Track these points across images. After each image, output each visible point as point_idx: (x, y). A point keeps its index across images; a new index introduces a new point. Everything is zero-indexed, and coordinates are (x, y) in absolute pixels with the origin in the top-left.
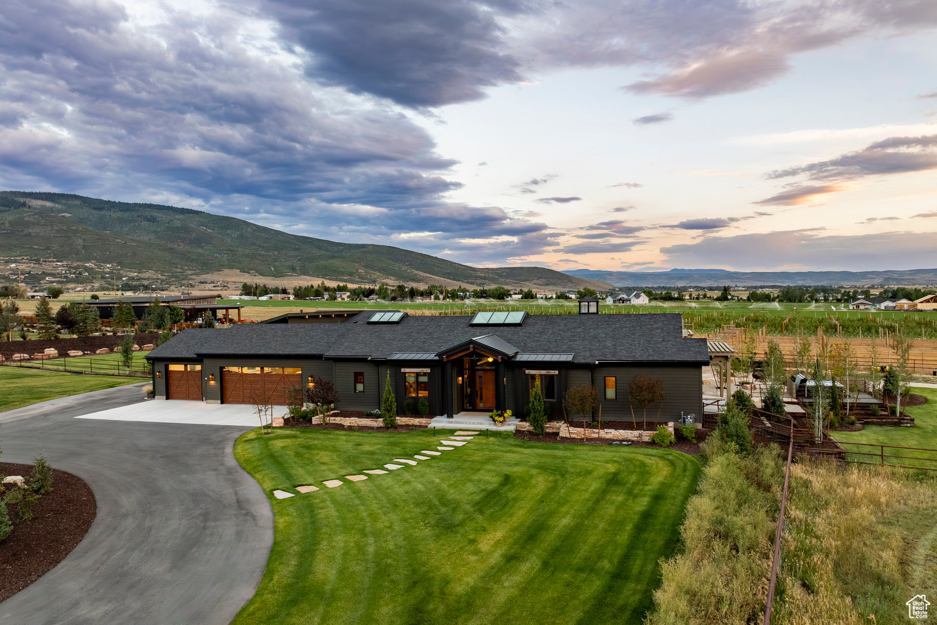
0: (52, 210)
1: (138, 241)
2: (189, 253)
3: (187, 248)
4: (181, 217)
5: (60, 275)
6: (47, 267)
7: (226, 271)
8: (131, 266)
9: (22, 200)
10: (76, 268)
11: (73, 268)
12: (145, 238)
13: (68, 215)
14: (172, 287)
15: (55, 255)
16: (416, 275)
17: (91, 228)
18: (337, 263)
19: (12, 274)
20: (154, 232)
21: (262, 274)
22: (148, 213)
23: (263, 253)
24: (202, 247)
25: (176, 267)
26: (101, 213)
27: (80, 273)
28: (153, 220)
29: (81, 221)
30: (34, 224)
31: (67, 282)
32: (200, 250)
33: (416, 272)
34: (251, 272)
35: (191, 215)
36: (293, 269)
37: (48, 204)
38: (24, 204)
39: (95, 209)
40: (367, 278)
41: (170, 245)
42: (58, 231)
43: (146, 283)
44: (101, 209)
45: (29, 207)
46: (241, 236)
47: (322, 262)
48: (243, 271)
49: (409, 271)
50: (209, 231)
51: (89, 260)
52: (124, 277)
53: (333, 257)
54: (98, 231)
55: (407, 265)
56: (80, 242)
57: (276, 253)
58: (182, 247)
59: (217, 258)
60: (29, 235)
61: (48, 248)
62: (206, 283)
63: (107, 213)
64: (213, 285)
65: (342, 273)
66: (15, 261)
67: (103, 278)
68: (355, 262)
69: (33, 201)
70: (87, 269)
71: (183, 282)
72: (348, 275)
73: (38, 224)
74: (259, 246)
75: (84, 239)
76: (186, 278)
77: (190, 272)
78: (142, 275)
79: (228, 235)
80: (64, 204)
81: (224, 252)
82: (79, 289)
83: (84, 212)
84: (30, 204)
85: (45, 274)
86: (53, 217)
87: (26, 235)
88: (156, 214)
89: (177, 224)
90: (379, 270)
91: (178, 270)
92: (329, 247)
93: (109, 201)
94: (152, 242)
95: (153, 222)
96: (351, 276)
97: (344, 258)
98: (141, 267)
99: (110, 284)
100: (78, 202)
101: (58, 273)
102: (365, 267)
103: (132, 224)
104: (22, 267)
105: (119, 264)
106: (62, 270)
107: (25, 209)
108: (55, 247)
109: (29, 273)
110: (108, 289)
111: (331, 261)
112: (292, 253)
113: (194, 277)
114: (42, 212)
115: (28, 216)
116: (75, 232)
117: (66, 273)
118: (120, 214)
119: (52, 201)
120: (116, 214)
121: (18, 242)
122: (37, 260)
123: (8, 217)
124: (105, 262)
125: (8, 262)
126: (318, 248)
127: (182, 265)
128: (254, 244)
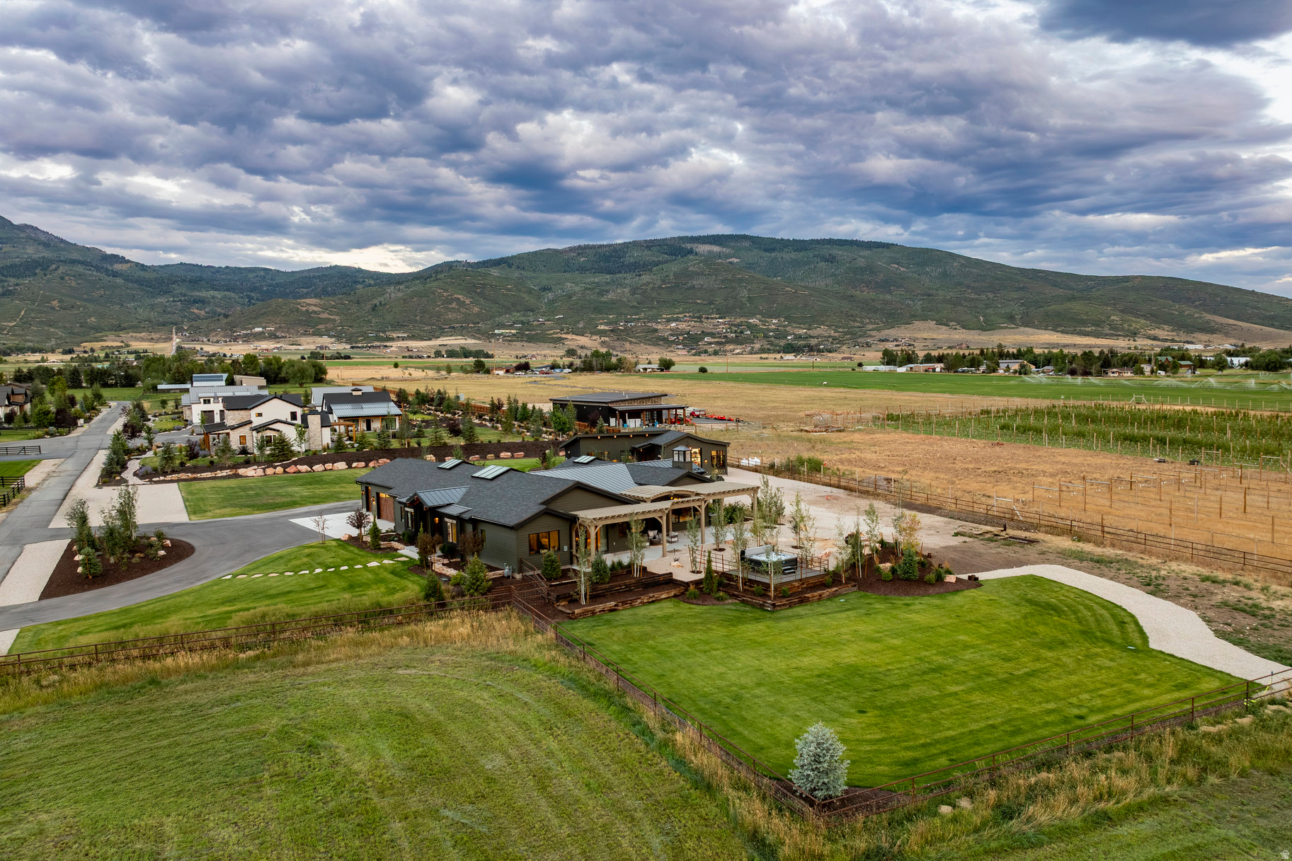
0: (719, 256)
1: (813, 289)
2: (873, 300)
3: (872, 295)
4: (866, 253)
5: (719, 335)
6: (708, 325)
7: (917, 324)
8: (800, 322)
9: (689, 246)
10: (738, 325)
11: (734, 325)
12: (821, 283)
13: (736, 260)
14: (844, 347)
15: (718, 310)
16: (1208, 322)
17: (759, 276)
18: (1076, 307)
19: (671, 335)
20: (834, 275)
21: (964, 327)
22: (826, 251)
23: (973, 296)
24: (890, 292)
25: (854, 321)
26: (773, 255)
27: (741, 332)
28: (831, 260)
29: (750, 266)
30: (698, 274)
31: (727, 342)
32: (888, 297)
33: (1209, 317)
34: (951, 324)
35: (880, 250)
36: (1011, 318)
37: (716, 249)
38: (691, 252)
39: (766, 250)
40: (1123, 330)
41: (851, 292)
42: (722, 281)
43: (813, 342)
44: (774, 250)
45: (696, 254)
46: (945, 275)
47: (1053, 307)
48: (939, 323)
49: (1196, 315)
50: (902, 269)
51: (753, 315)
52: (790, 335)
53: (1074, 298)
54: (767, 278)
55: (1196, 307)
56: (745, 293)
57: (991, 295)
58: (865, 293)
59: (908, 305)
60: (693, 287)
61: (711, 303)
62: (888, 341)
63: (779, 255)
64: (895, 343)
65: (1084, 323)
66: (676, 320)
67: (766, 336)
68: (1107, 305)
69: (700, 246)
70: (750, 326)
71: (859, 340)
72: (1093, 325)
73: (702, 274)
74: (968, 287)
75: (749, 290)
76: (864, 335)
77: (871, 327)
78: (811, 333)
79: (927, 273)
80: (733, 248)
81: (919, 297)
82: (737, 351)
83: (755, 255)
84: (698, 250)
85: (705, 334)
86: (719, 264)
87: (689, 289)
88: (836, 251)
89: (861, 262)
90: (1145, 317)
91: (856, 324)
92: (1072, 283)
93: (782, 240)
94: (829, 288)
95: (832, 262)
96: (1099, 326)
97: (1089, 299)
98: (812, 321)
99: (772, 345)
100: (747, 244)
101: (718, 333)
102: (1122, 311)
103: (807, 267)
104: (683, 326)
105: (786, 318)
106: (722, 329)
107: (691, 257)
108: (719, 300)
109: (688, 333)
110: (768, 351)
111: (1068, 305)
112: (1014, 295)
113: (874, 333)
114: (709, 259)
115: (692, 264)
116: (741, 280)
117: (727, 332)
118: (793, 255)
119: (720, 245)
120: (789, 255)
121: (681, 297)
122: (700, 317)
123: (674, 267)
124: (771, 317)
125: (669, 321)
126: (1055, 285)
127: (861, 318)
128: (960, 284)
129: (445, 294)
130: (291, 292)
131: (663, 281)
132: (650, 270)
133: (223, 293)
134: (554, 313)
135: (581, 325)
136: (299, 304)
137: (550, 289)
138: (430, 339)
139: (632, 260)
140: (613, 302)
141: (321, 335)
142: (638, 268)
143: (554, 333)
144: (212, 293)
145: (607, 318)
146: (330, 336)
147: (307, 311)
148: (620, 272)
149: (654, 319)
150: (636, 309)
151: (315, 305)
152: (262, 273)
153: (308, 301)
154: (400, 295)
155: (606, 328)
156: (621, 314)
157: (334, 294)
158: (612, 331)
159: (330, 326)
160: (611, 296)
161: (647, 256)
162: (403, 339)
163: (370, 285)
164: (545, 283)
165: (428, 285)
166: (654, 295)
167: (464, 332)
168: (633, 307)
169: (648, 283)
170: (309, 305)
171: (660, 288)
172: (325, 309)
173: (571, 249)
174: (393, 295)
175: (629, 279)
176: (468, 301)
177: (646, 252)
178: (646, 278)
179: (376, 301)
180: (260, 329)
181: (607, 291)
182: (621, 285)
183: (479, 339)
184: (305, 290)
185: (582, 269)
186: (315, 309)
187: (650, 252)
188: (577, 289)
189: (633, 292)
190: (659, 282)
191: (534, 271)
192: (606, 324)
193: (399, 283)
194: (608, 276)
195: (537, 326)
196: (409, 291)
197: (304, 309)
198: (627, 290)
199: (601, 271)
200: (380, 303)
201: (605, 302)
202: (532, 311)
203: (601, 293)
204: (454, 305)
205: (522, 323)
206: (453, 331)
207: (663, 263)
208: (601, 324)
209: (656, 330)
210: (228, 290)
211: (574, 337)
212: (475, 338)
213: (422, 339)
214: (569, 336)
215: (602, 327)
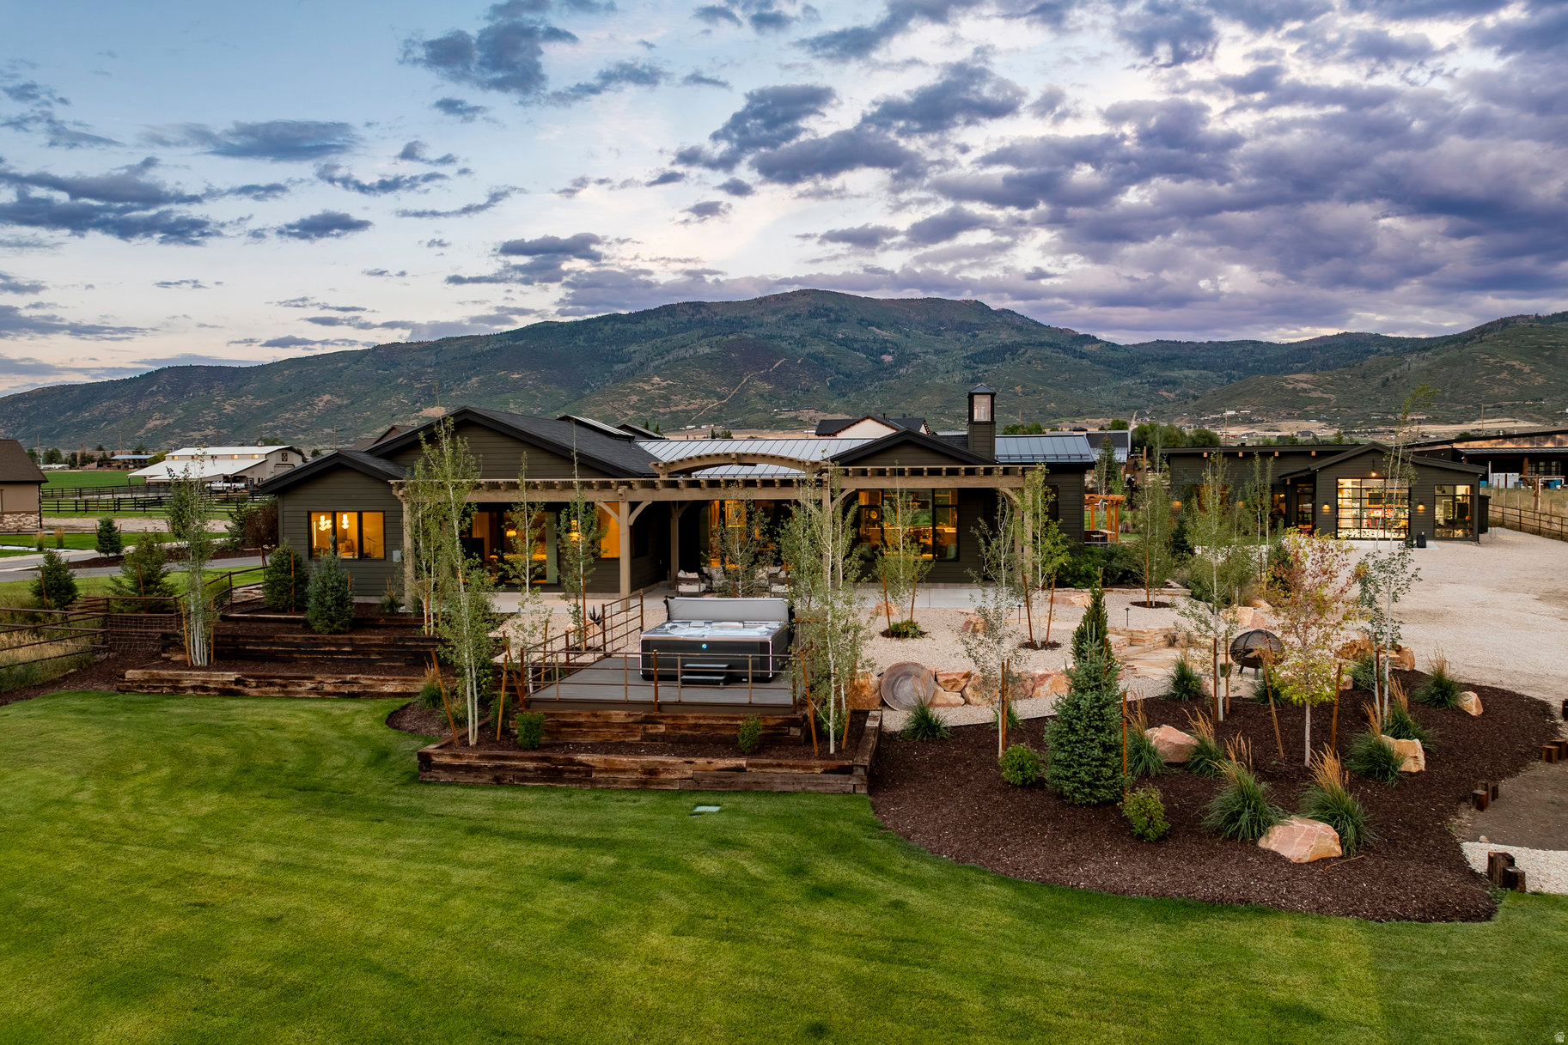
129: (1492, 360)
130: (1282, 369)
133: (1198, 372)
136: (1285, 380)
138: (1460, 423)
141: (1307, 418)
144: (1186, 372)
146: (1319, 420)
147: (1294, 389)
151: (1306, 382)
152: (1250, 347)
153: (1297, 377)
154: (1424, 364)
157: (1336, 366)
159: (1322, 407)
162: (1420, 422)
163: (1387, 354)
165: (1467, 349)
167: (1516, 412)
170: (1298, 381)
172: (1318, 385)
174: (1414, 365)
176: (1527, 369)
179: (1389, 374)
180: (1233, 413)
183: (1538, 421)
184: (1300, 365)
186: (1305, 386)
193: (1425, 349)
196: (1438, 358)
197: (1291, 387)
200: (1395, 377)
204: (1504, 375)
206: (1499, 411)
210: (1205, 368)
212: (1531, 419)
213: (1448, 422)
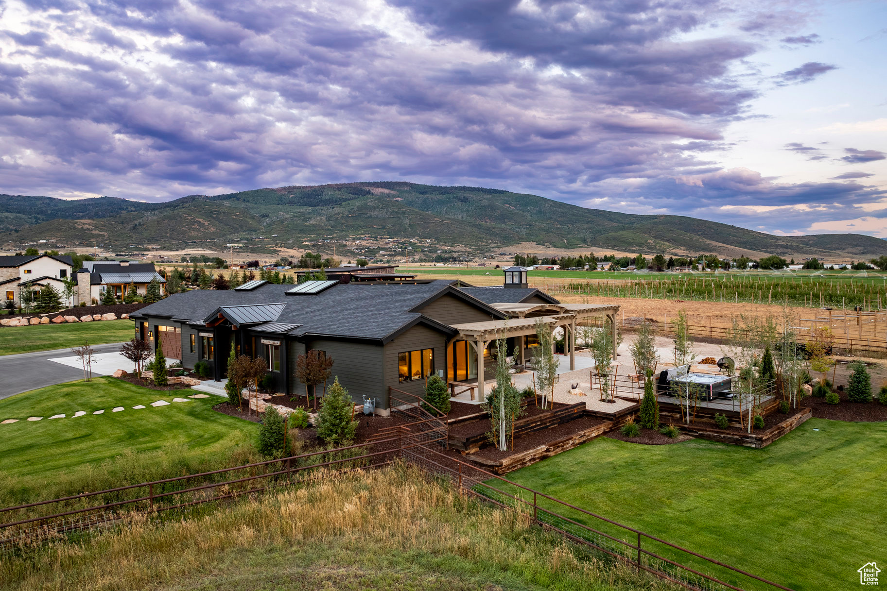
0: (388, 196)
1: (453, 219)
2: (494, 228)
3: (493, 224)
4: (489, 196)
5: (390, 249)
6: (382, 243)
7: (524, 244)
8: (446, 241)
9: (367, 189)
10: (403, 243)
11: (400, 243)
12: (459, 216)
13: (400, 199)
14: (476, 259)
15: (388, 232)
16: (708, 245)
17: (416, 210)
18: (626, 234)
19: (356, 249)
20: (467, 211)
21: (554, 246)
22: (461, 194)
23: (558, 226)
24: (504, 223)
25: (482, 242)
26: (426, 196)
27: (406, 248)
28: (465, 200)
29: (410, 204)
30: (374, 208)
31: (395, 255)
32: (504, 226)
33: (708, 241)
34: (546, 244)
35: (497, 195)
36: (584, 241)
37: (386, 191)
38: (369, 192)
39: (421, 193)
40: (656, 249)
41: (479, 222)
42: (391, 213)
43: (456, 255)
44: (425, 193)
45: (373, 194)
46: (540, 212)
47: (612, 234)
48: (538, 243)
49: (700, 240)
50: (512, 208)
51: (413, 237)
52: (439, 250)
53: (623, 229)
54: (422, 212)
55: (699, 235)
56: (407, 221)
57: (570, 226)
58: (488, 223)
59: (517, 232)
60: (371, 217)
61: (383, 228)
62: (505, 254)
63: (430, 196)
64: (510, 256)
65: (631, 244)
66: (360, 239)
67: (423, 251)
68: (645, 233)
69: (375, 189)
70: (411, 244)
71: (486, 254)
72: (637, 246)
73: (377, 207)
74: (555, 220)
75: (410, 219)
76: (489, 251)
77: (493, 245)
78: (453, 249)
79: (528, 211)
80: (398, 191)
81: (524, 226)
82: (403, 261)
83: (413, 196)
84: (374, 192)
85: (380, 249)
86: (389, 201)
87: (368, 217)
88: (468, 195)
89: (485, 203)
90: (669, 241)
91: (483, 244)
92: (622, 219)
93: (431, 186)
94: (464, 219)
95: (465, 202)
96: (640, 246)
97: (633, 229)
98: (453, 241)
99: (427, 257)
100: (407, 188)
101: (389, 248)
102: (655, 237)
103: (449, 205)
104: (364, 243)
105: (436, 239)
106: (391, 245)
107: (369, 196)
108: (389, 226)
109: (368, 248)
110: (425, 261)
111: (620, 233)
112: (585, 226)
113: (495, 249)
114: (381, 198)
115: (370, 202)
116: (404, 213)
117: (395, 248)
118: (440, 197)
119: (389, 188)
120: (436, 197)
121: (362, 223)
122: (375, 238)
123: (357, 203)
124: (426, 238)
125: (354, 239)
126: (611, 220)
127: (487, 240)
128: (551, 218)
129: (189, 218)
130: (70, 215)
131: (350, 212)
132: (340, 204)
133: (14, 214)
134: (270, 233)
135: (291, 242)
136: (76, 223)
137: (267, 216)
138: (177, 250)
139: (327, 197)
140: (314, 226)
141: (93, 246)
142: (332, 202)
143: (271, 247)
144: (6, 214)
145: (310, 237)
146: (99, 247)
147: (82, 228)
148: (319, 205)
149: (344, 238)
150: (331, 231)
151: (89, 224)
152: (47, 201)
153: (83, 221)
154: (155, 218)
155: (309, 244)
156: (320, 234)
157: (104, 217)
158: (313, 246)
159: (100, 239)
160: (312, 222)
161: (338, 195)
162: (157, 250)
163: (132, 211)
164: (264, 211)
165: (177, 211)
166: (343, 221)
167: (203, 245)
168: (328, 229)
169: (339, 214)
170: (83, 224)
171: (348, 216)
172: (96, 227)
173: (283, 189)
174: (150, 218)
175: (325, 210)
176: (206, 224)
177: (337, 192)
178: (337, 210)
179: (137, 222)
180: (45, 241)
181: (310, 218)
182: (319, 214)
183: (215, 250)
184: (81, 214)
185: (291, 203)
186: (89, 227)
187: (340, 192)
188: (287, 216)
189: (328, 219)
190: (347, 213)
191: (256, 203)
192: (309, 241)
193: (154, 210)
194: (310, 208)
195: (258, 242)
196: (162, 215)
197: (80, 227)
198: (324, 218)
199: (305, 204)
200: (140, 224)
201: (308, 226)
202: (254, 231)
203: (305, 220)
204: (196, 226)
205: (247, 239)
206: (195, 245)
207: (349, 200)
208: (306, 241)
209: (345, 246)
210: (19, 212)
211: (286, 250)
212: (211, 249)
213: (171, 250)
214: (282, 249)
215: (306, 243)
